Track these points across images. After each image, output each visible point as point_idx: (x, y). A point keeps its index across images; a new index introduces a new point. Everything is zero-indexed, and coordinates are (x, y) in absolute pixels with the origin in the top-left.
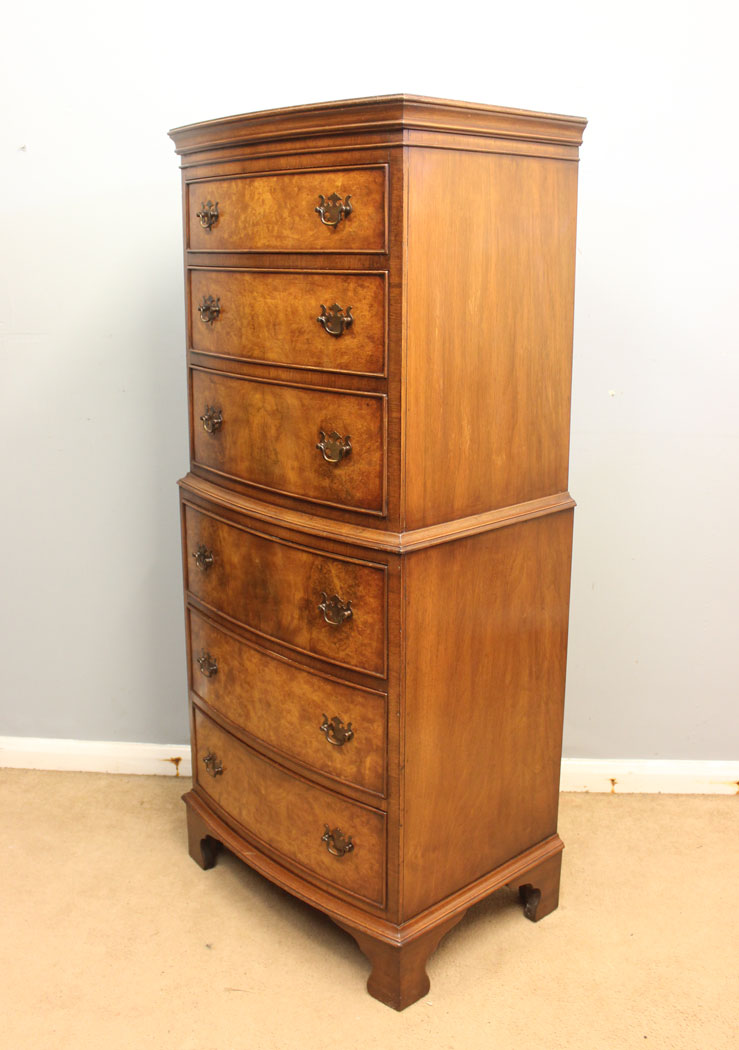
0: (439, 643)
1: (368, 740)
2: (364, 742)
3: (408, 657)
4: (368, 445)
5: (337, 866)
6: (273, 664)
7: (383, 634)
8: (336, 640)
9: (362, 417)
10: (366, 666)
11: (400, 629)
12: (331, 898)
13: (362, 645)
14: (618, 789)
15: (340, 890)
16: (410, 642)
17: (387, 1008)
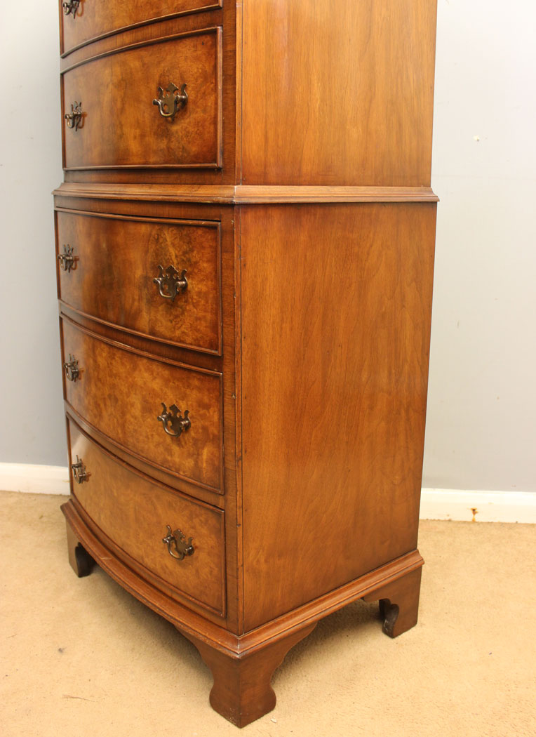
0: (282, 320)
1: (205, 429)
2: (200, 431)
3: (244, 330)
4: (203, 89)
5: (178, 570)
6: (119, 354)
7: (217, 304)
8: (172, 318)
9: (197, 59)
10: (201, 343)
11: (234, 294)
12: (174, 604)
13: (198, 319)
14: (478, 518)
15: (182, 596)
16: (247, 312)
17: (228, 723)
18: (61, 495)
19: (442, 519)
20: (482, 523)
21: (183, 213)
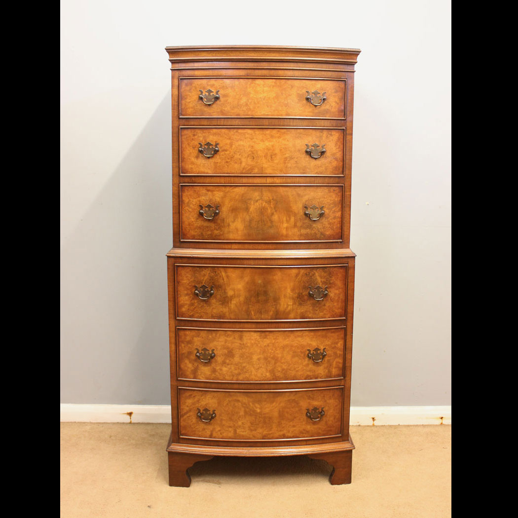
1: (335, 353)
2: (332, 355)
4: (333, 210)
8: (317, 308)
9: (330, 196)
10: (335, 316)
13: (333, 306)
14: (376, 423)
18: (118, 423)
19: (354, 425)
20: (378, 426)
21: (316, 262)
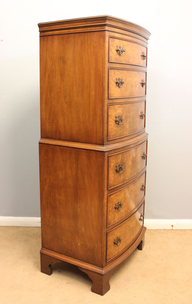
14: (174, 228)
18: (37, 227)
19: (162, 229)
20: (175, 230)
